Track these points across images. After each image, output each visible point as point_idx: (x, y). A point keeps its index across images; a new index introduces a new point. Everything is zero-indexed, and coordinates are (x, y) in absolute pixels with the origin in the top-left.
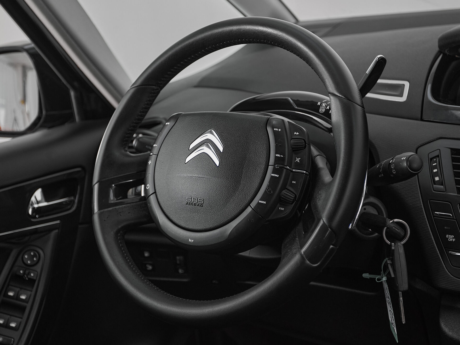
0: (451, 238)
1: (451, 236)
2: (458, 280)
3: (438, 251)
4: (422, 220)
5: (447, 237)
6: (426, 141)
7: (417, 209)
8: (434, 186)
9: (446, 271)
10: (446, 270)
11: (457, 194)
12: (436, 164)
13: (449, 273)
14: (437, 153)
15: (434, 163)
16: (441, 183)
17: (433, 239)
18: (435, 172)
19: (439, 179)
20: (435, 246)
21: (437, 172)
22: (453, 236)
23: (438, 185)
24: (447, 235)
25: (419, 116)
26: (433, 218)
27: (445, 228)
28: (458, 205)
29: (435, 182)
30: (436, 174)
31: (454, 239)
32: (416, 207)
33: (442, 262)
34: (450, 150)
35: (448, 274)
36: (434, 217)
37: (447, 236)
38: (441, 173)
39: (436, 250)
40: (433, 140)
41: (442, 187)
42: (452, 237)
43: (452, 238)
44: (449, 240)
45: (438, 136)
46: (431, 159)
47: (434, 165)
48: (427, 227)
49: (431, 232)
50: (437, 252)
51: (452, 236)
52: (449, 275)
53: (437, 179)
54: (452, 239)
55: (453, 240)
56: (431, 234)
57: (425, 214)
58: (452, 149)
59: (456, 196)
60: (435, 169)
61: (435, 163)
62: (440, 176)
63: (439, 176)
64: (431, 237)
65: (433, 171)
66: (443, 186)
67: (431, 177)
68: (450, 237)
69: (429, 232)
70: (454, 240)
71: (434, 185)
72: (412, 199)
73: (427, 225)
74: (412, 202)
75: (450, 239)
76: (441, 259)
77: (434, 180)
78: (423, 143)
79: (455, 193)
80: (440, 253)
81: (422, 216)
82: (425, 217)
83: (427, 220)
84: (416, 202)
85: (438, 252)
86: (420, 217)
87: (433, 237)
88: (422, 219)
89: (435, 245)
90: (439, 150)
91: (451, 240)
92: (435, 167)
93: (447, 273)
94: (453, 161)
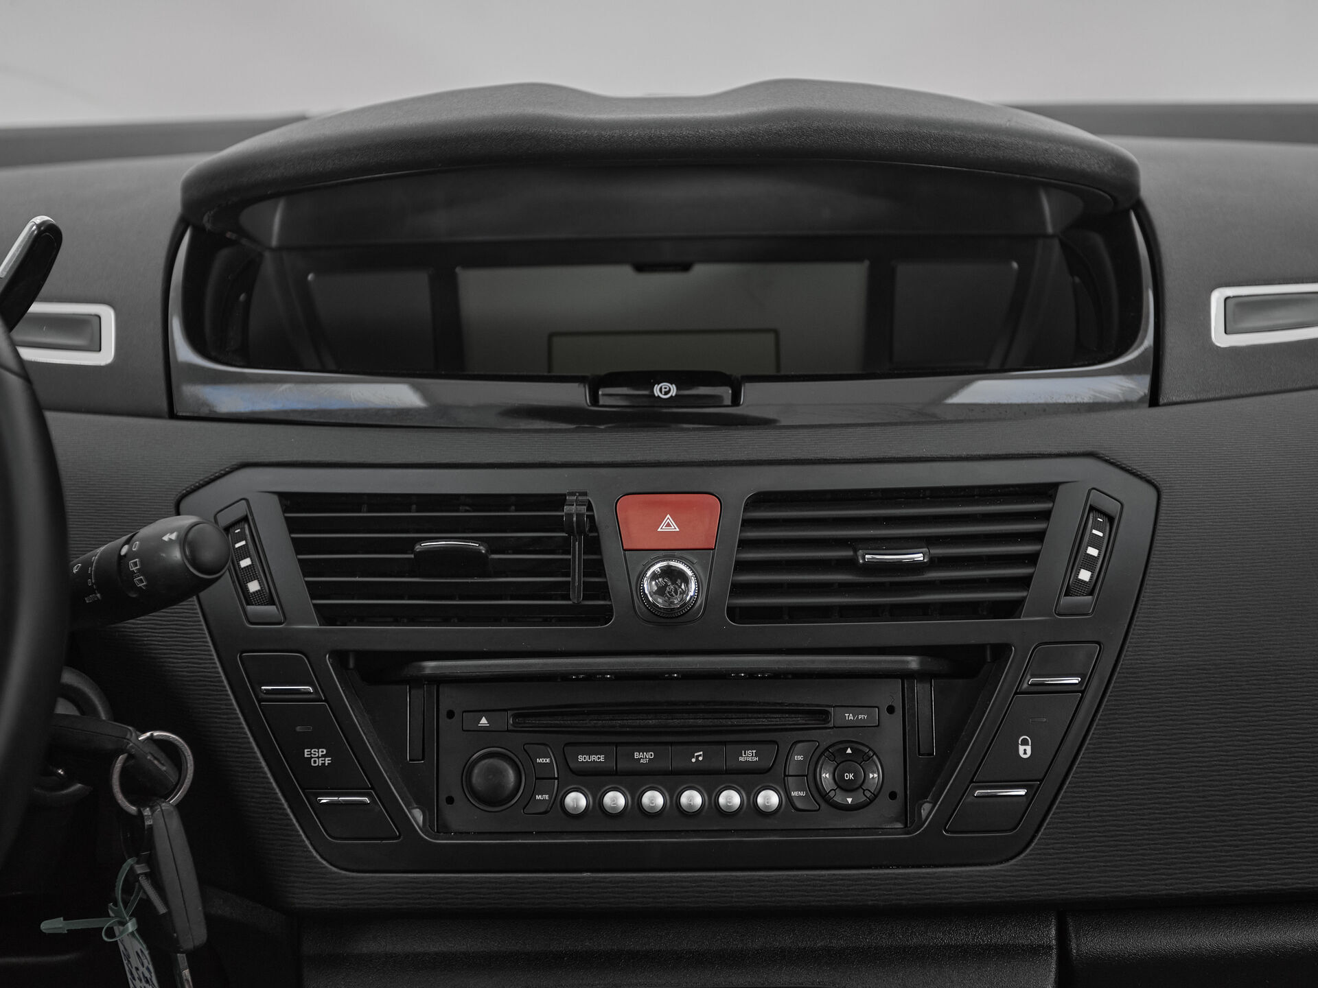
0: (318, 757)
1: (318, 752)
2: (353, 878)
3: (283, 801)
4: (225, 716)
5: (306, 756)
6: (202, 478)
7: (205, 685)
8: (250, 608)
9: (315, 857)
10: (315, 854)
11: (320, 625)
12: (243, 543)
13: (324, 862)
14: (239, 511)
15: (238, 542)
16: (267, 597)
17: (266, 769)
18: (245, 567)
19: (260, 585)
20: (273, 789)
21: (250, 565)
22: (322, 752)
23: (259, 605)
24: (306, 750)
25: (164, 405)
26: (260, 706)
27: (298, 729)
28: (325, 657)
29: (249, 598)
30: (250, 573)
31: (327, 759)
32: (202, 679)
33: (298, 832)
34: (276, 498)
35: (322, 864)
36: (259, 701)
37: (306, 753)
38: (261, 570)
39: (279, 800)
40: (222, 472)
41: (272, 608)
42: (320, 754)
43: (323, 756)
44: (313, 764)
45: (235, 462)
46: (227, 529)
47: (237, 545)
48: (245, 736)
49: (256, 749)
50: (282, 804)
51: (320, 750)
52: (325, 867)
53: (254, 586)
54: (320, 759)
55: (325, 760)
56: (259, 755)
57: (232, 697)
58: (282, 496)
59: (318, 630)
60: (245, 558)
61: (240, 541)
62: (262, 580)
63: (258, 579)
64: (261, 763)
65: (239, 565)
66: (274, 607)
67: (233, 582)
68: (315, 754)
69: (252, 748)
70: (327, 762)
71: (248, 607)
72: (185, 657)
73: (244, 728)
74: (188, 667)
75: (315, 762)
76: (297, 825)
77: (245, 590)
78: (193, 485)
79: (314, 623)
80: (290, 807)
81: (226, 705)
82: (232, 705)
83: (240, 715)
84: (200, 664)
85: (286, 806)
86: (220, 709)
87: (263, 764)
88: (224, 714)
89: (274, 785)
90: (243, 501)
91: (320, 762)
92: (244, 553)
93: (319, 862)
94: (291, 531)
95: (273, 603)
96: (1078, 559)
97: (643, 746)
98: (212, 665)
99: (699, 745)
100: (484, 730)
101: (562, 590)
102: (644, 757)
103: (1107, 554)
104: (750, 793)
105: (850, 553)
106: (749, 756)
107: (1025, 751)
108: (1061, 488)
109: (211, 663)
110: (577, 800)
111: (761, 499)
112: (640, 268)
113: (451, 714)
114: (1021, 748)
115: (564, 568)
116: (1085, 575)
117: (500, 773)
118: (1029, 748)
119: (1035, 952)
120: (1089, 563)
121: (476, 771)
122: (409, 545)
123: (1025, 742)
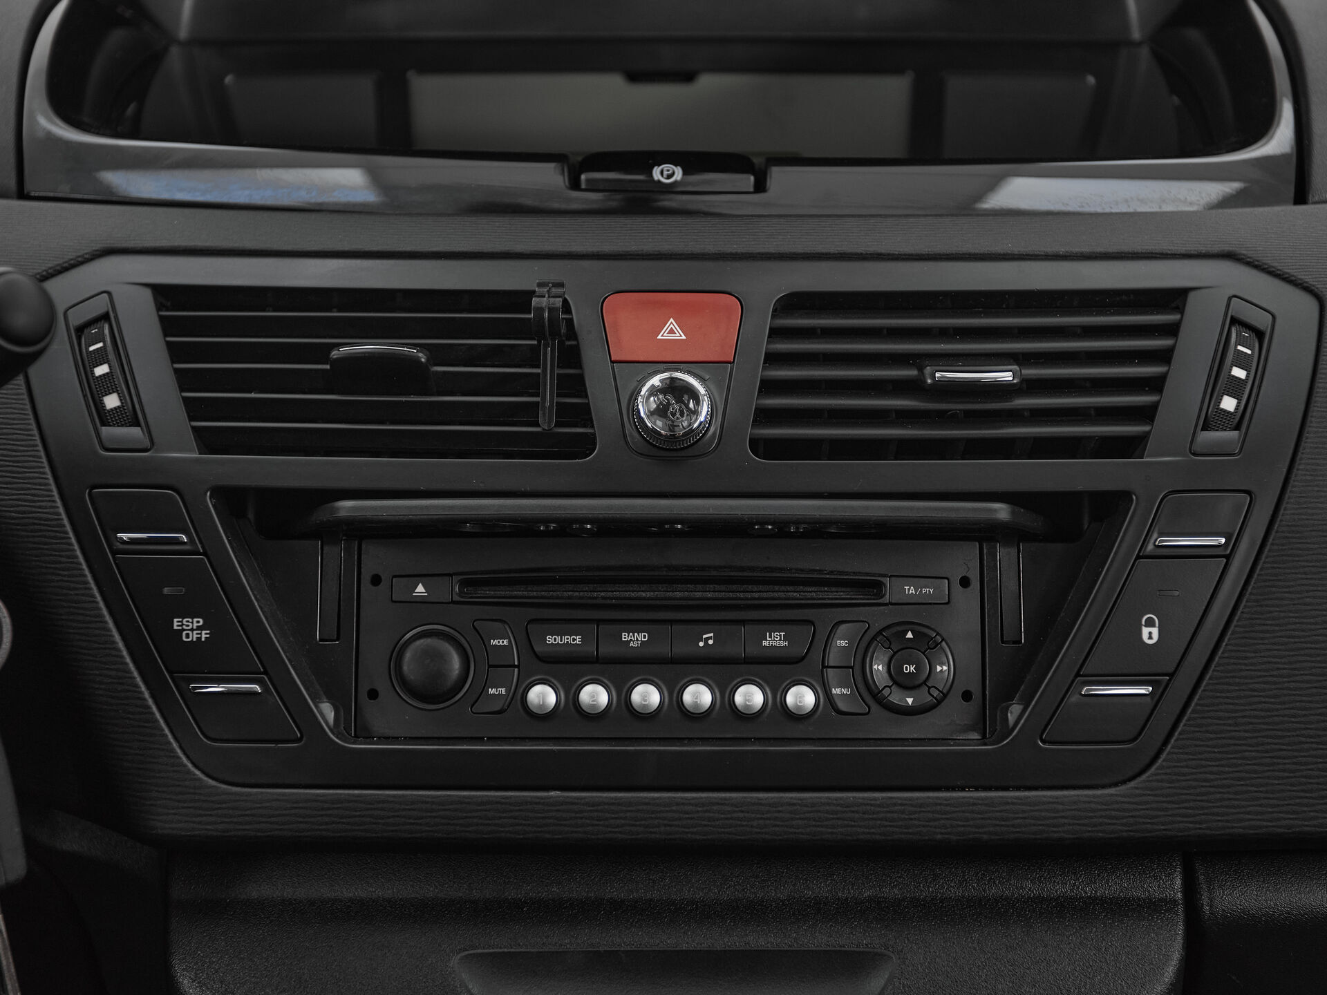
0: (192, 630)
1: (192, 623)
2: (236, 794)
3: (143, 688)
4: (66, 573)
5: (175, 627)
6: (50, 265)
7: (41, 531)
8: (105, 431)
9: (185, 766)
10: (184, 759)
11: (200, 454)
12: (100, 345)
13: (197, 772)
14: (99, 306)
15: (93, 345)
16: (130, 415)
17: (121, 645)
18: (100, 376)
19: (121, 400)
20: (129, 672)
21: (107, 373)
22: (198, 622)
23: (122, 426)
24: (175, 620)
25: (12, 183)
26: (115, 559)
27: (166, 591)
28: (206, 494)
29: (105, 417)
30: (107, 384)
31: (204, 632)
32: (36, 521)
33: (163, 730)
34: (148, 293)
35: (195, 774)
36: (114, 553)
37: (176, 624)
38: (123, 380)
39: (137, 686)
40: (80, 259)
41: (135, 432)
42: (195, 625)
43: (199, 628)
44: (184, 639)
45: (98, 246)
46: (80, 330)
47: (92, 348)
48: (92, 599)
49: (108, 618)
50: (141, 693)
51: (195, 620)
52: (199, 779)
53: (112, 401)
54: (195, 632)
55: (201, 634)
56: (111, 625)
57: (76, 547)
59: (197, 460)
60: (101, 364)
61: (97, 343)
62: (123, 392)
63: (117, 391)
64: (113, 636)
65: (93, 373)
66: (139, 428)
67: (85, 396)
68: (188, 626)
69: (102, 616)
70: (204, 636)
71: (103, 428)
72: (14, 492)
73: (91, 589)
74: (18, 506)
75: (188, 636)
76: (162, 722)
77: (100, 406)
78: (39, 274)
79: (190, 451)
80: (153, 696)
81: (68, 557)
82: (76, 557)
83: (87, 572)
84: (34, 501)
85: (147, 695)
86: (61, 562)
87: (117, 638)
88: (63, 570)
89: (131, 666)
90: (105, 295)
91: (194, 636)
92: (100, 358)
93: (189, 772)
94: (166, 333)
95: (138, 425)
96: (1218, 383)
97: (634, 625)
98: (50, 504)
99: (708, 624)
100: (421, 601)
101: (529, 413)
102: (635, 639)
103: (1258, 376)
104: (776, 690)
105: (913, 372)
106: (775, 640)
107: (1150, 635)
108: (1192, 296)
109: (50, 501)
110: (543, 696)
111: (793, 303)
112: (634, 77)
113: (376, 580)
114: (1145, 631)
115: (531, 385)
116: (1229, 404)
117: (441, 657)
118: (1155, 631)
119: (1155, 908)
120: (1235, 388)
121: (408, 655)
122: (321, 353)
123: (1150, 623)
